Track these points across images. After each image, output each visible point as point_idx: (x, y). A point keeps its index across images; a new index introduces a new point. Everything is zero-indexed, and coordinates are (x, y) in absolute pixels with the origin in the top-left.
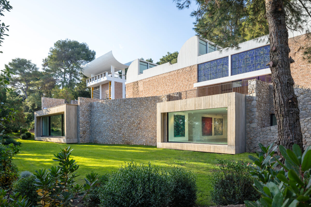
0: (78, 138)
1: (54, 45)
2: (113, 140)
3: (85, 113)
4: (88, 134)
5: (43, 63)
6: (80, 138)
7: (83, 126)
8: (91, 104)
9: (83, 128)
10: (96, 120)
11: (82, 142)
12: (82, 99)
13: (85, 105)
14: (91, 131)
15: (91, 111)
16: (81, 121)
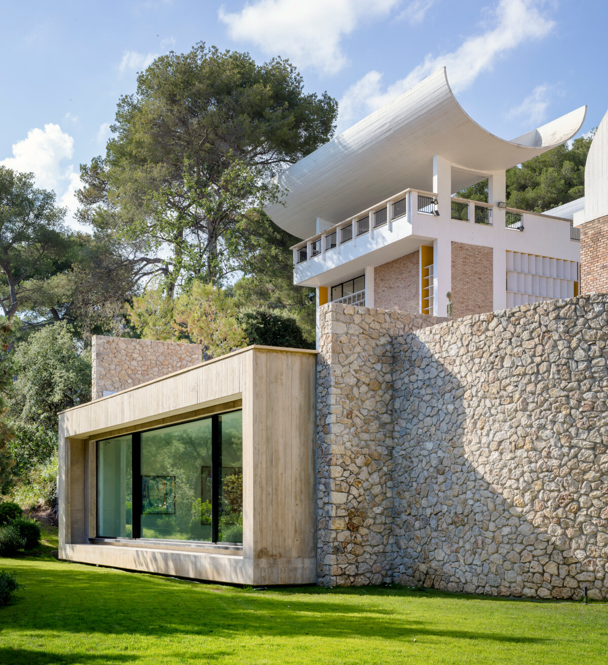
0: (316, 556)
1: (136, 84)
2: (563, 572)
3: (363, 402)
4: (376, 529)
5: (82, 185)
6: (334, 557)
7: (351, 480)
8: (391, 343)
9: (349, 493)
10: (429, 445)
11: (341, 581)
12: (342, 317)
13: (358, 349)
14: (393, 513)
15: (392, 386)
16: (336, 449)
